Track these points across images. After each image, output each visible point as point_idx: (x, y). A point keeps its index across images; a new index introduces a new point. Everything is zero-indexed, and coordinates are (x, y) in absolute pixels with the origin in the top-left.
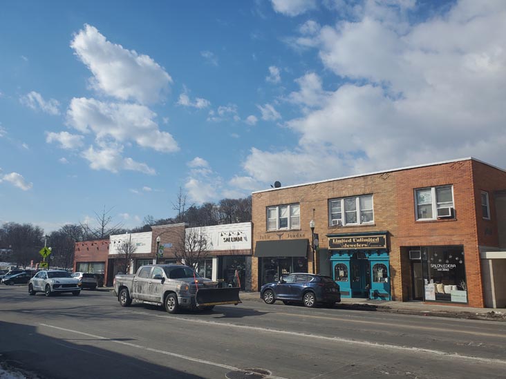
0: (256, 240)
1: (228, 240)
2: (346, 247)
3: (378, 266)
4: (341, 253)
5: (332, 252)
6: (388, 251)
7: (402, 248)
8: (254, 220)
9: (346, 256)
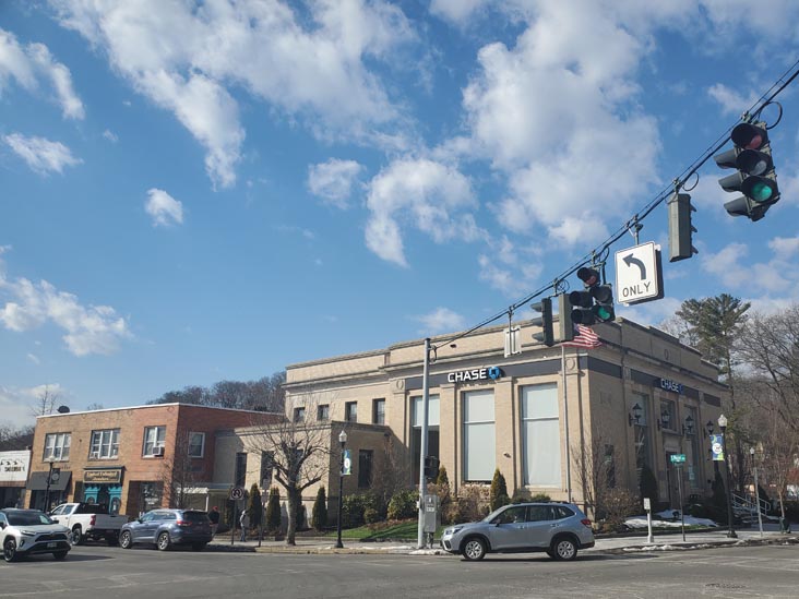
0: (33, 470)
1: (8, 470)
2: (96, 481)
3: (115, 499)
4: (93, 486)
5: (87, 485)
6: (121, 484)
7: (131, 482)
8: (34, 448)
9: (96, 490)
